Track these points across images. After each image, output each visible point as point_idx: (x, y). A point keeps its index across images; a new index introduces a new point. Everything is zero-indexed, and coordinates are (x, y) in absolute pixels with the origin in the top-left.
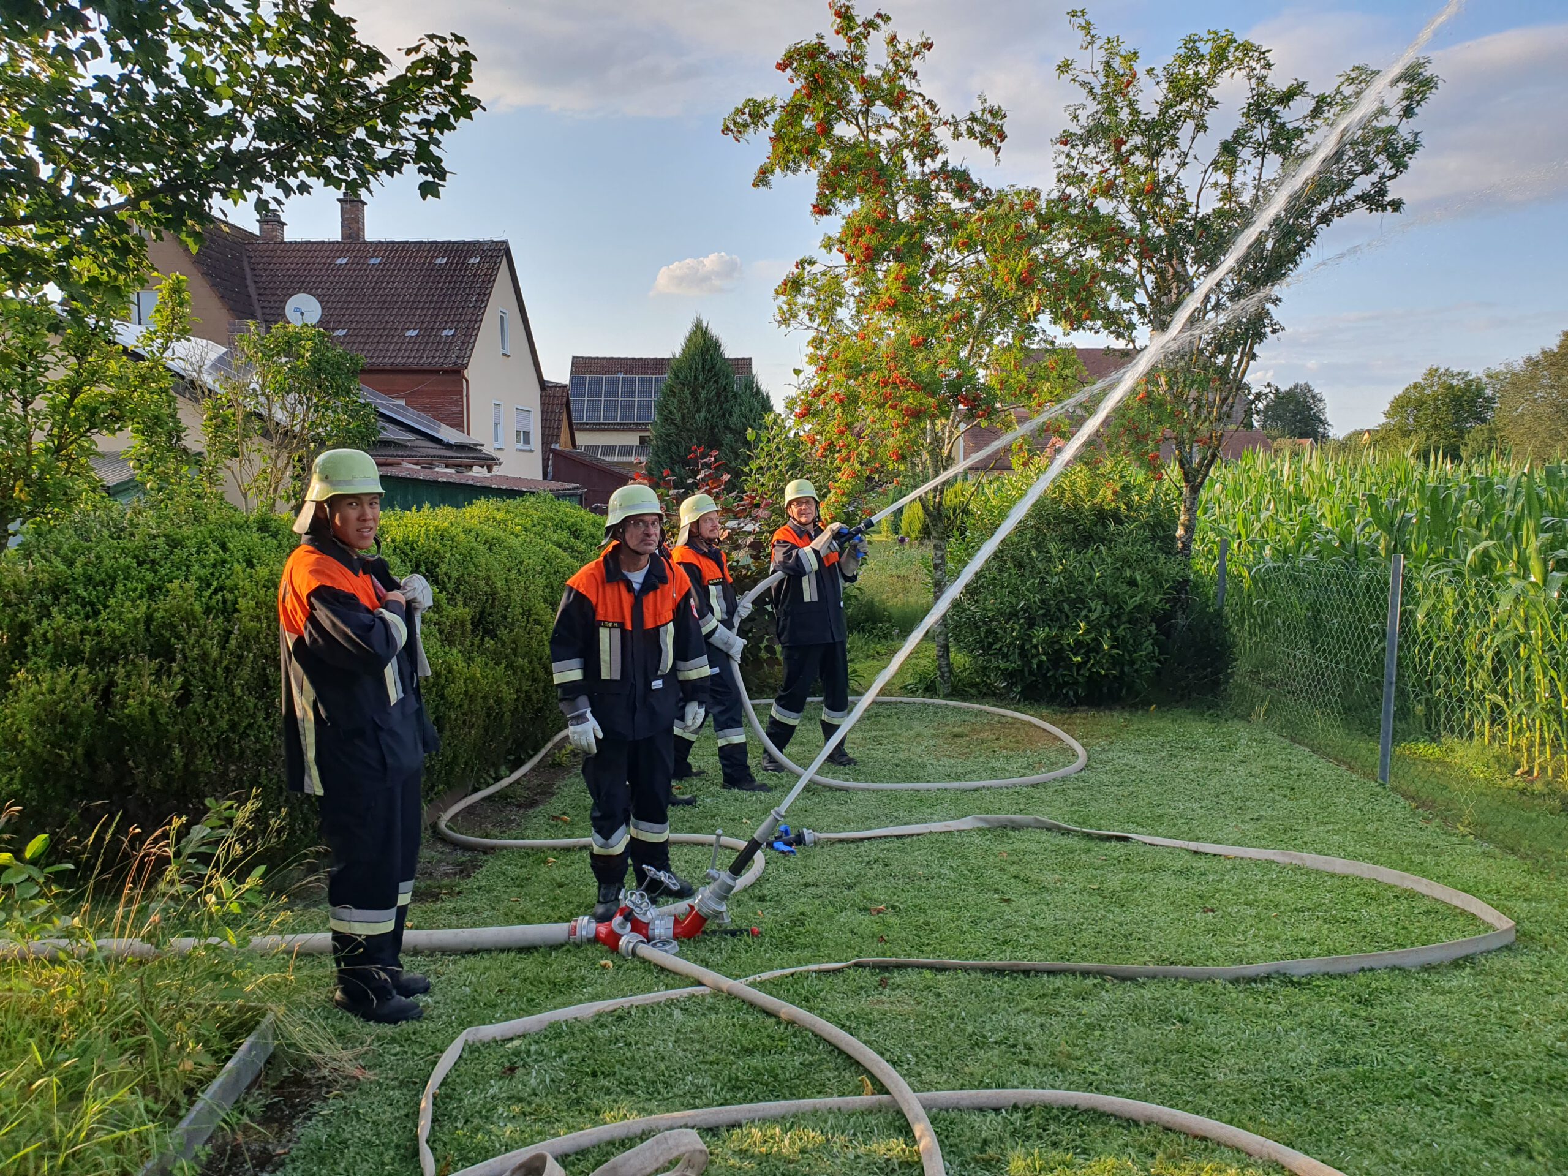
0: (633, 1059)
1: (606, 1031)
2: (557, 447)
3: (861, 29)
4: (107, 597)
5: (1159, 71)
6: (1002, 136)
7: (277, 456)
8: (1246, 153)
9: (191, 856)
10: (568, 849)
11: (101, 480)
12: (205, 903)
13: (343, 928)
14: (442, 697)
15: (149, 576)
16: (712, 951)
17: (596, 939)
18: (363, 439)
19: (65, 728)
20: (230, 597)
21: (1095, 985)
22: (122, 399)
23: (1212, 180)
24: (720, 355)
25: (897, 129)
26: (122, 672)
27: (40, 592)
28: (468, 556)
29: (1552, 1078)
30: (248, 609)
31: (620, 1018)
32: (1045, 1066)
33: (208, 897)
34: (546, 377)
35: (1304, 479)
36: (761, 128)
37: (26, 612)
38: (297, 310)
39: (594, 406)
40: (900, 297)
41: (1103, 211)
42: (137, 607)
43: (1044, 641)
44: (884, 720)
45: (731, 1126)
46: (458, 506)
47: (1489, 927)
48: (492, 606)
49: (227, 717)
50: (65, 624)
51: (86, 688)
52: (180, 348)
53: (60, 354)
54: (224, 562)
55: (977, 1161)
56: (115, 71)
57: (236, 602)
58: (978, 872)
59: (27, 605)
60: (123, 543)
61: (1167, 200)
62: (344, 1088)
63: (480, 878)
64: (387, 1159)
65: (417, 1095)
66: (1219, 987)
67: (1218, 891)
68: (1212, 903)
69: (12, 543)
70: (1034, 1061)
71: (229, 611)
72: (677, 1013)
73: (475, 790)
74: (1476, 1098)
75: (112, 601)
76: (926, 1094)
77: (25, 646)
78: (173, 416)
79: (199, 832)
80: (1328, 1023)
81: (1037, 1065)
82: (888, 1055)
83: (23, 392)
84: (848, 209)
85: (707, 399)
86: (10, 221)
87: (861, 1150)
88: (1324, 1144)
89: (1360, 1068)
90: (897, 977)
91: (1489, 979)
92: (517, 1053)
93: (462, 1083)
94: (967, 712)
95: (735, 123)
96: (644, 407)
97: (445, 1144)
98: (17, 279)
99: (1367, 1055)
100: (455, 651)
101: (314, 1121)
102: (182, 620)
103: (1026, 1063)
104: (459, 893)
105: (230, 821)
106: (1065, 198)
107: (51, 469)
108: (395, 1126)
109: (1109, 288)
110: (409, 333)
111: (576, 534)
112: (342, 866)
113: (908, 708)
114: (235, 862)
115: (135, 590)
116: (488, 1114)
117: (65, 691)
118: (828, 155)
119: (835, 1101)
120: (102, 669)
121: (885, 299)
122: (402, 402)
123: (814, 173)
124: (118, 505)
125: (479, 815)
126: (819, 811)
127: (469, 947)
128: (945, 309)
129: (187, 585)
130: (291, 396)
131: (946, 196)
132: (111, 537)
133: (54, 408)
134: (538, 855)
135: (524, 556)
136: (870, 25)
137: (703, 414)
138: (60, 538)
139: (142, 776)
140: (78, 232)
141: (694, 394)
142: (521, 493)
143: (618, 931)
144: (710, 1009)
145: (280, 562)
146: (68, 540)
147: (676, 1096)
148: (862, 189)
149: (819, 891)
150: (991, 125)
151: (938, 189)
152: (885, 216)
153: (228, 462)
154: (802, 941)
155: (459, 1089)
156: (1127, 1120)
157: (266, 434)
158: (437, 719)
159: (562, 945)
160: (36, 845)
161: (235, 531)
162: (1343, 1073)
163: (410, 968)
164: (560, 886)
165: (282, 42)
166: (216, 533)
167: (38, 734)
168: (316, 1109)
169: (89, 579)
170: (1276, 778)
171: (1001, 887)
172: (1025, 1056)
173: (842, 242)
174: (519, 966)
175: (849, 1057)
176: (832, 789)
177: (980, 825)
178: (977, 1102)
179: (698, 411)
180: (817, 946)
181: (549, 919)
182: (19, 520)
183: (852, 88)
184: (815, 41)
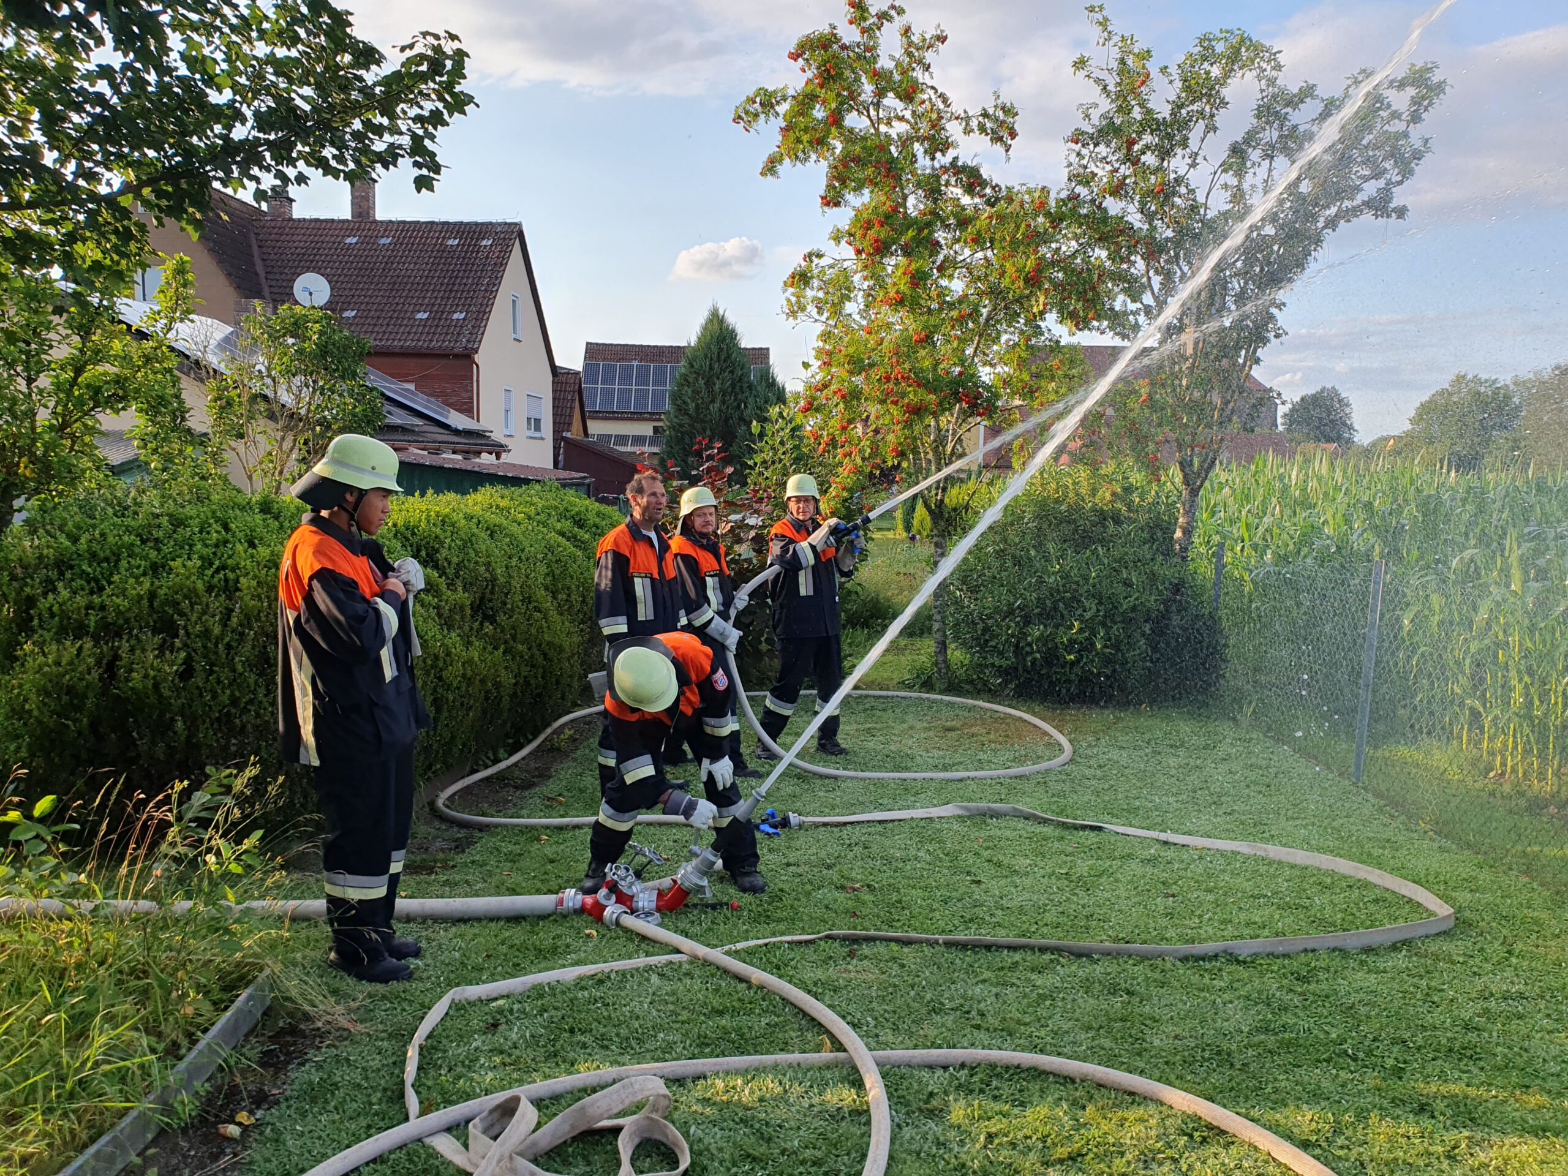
0: (610, 1017)
1: (586, 994)
2: (568, 435)
3: (875, 20)
4: (111, 574)
5: (1173, 70)
6: (1013, 134)
7: (283, 439)
8: (1255, 155)
9: (191, 821)
10: (560, 828)
11: (105, 459)
12: (205, 863)
13: (337, 892)
14: (440, 679)
15: (153, 554)
16: (693, 922)
17: (582, 910)
18: (368, 423)
19: (71, 700)
20: (231, 576)
21: (1052, 961)
22: (126, 379)
23: (1222, 181)
24: (736, 345)
25: (908, 122)
26: (126, 646)
27: (46, 567)
28: (469, 542)
29: (1465, 1048)
30: (249, 588)
31: (601, 982)
32: (995, 1030)
33: (208, 858)
34: (558, 363)
35: (1313, 483)
36: (772, 118)
37: (32, 587)
38: (305, 289)
39: (608, 394)
40: (908, 292)
41: (1112, 212)
42: (141, 584)
43: (1038, 639)
44: (879, 713)
45: (697, 1078)
46: (464, 493)
47: (1432, 914)
48: (492, 593)
49: (228, 692)
50: (70, 599)
51: (91, 661)
52: (183, 329)
53: (63, 332)
54: (226, 542)
55: (921, 1110)
56: (117, 60)
57: (237, 581)
58: (953, 855)
59: (33, 579)
60: (128, 521)
61: (1177, 200)
62: (337, 1038)
63: (475, 853)
64: (374, 1100)
65: (404, 1046)
66: (1168, 965)
67: (1181, 878)
68: (1174, 889)
69: (18, 520)
70: (985, 1025)
71: (230, 589)
72: (654, 978)
73: (474, 771)
74: (1390, 1062)
75: (116, 578)
76: (881, 1053)
77: (31, 619)
78: (177, 396)
79: (200, 798)
80: (1264, 997)
81: (988, 1029)
82: (849, 1018)
83: (27, 369)
84: (860, 200)
85: (721, 390)
86: (15, 205)
87: (816, 1100)
88: (1242, 1099)
89: (1286, 1036)
90: (865, 949)
91: (1423, 961)
92: (500, 1011)
93: (447, 1037)
94: (962, 707)
95: (747, 112)
96: (658, 396)
97: (429, 1088)
98: (22, 261)
99: (1295, 1024)
100: (453, 635)
101: (307, 1066)
102: (186, 597)
103: (978, 1027)
104: (453, 867)
105: (228, 789)
106: (1074, 197)
107: (56, 446)
108: (382, 1073)
109: (1116, 289)
110: (419, 316)
111: (580, 523)
112: (337, 833)
113: (904, 703)
114: (234, 824)
115: (138, 567)
116: (470, 1063)
117: (71, 663)
118: (839, 146)
119: (795, 1057)
120: (106, 643)
121: (892, 294)
122: (411, 387)
123: (824, 165)
124: (123, 484)
125: (476, 795)
126: (807, 797)
127: (460, 915)
128: (951, 306)
129: (189, 563)
130: (298, 378)
131: (956, 191)
132: (115, 514)
133: (58, 386)
134: (532, 833)
135: (526, 544)
136: (884, 16)
137: (717, 405)
138: (65, 515)
139: (146, 748)
140: (81, 217)
141: (709, 384)
142: (527, 481)
143: (604, 902)
144: (686, 974)
145: (282, 544)
146: (74, 517)
147: (648, 1051)
148: (874, 183)
149: (800, 870)
150: (1003, 122)
151: (947, 184)
152: (895, 210)
153: (232, 443)
154: (779, 914)
155: (444, 1041)
156: (1065, 1078)
157: (272, 416)
158: (435, 700)
159: (549, 915)
160: (44, 805)
161: (238, 512)
162: (1271, 1041)
163: (403, 934)
164: (552, 861)
165: (280, 34)
166: (218, 514)
167: (45, 704)
168: (309, 1056)
169: (94, 555)
170: (1253, 776)
171: (973, 870)
172: (978, 1021)
173: (851, 235)
174: (507, 934)
175: (813, 1019)
176: (822, 777)
177: (960, 812)
178: (928, 1060)
179: (713, 401)
180: (793, 920)
181: (538, 892)
182: (23, 497)
183: (864, 80)
184: (827, 30)
